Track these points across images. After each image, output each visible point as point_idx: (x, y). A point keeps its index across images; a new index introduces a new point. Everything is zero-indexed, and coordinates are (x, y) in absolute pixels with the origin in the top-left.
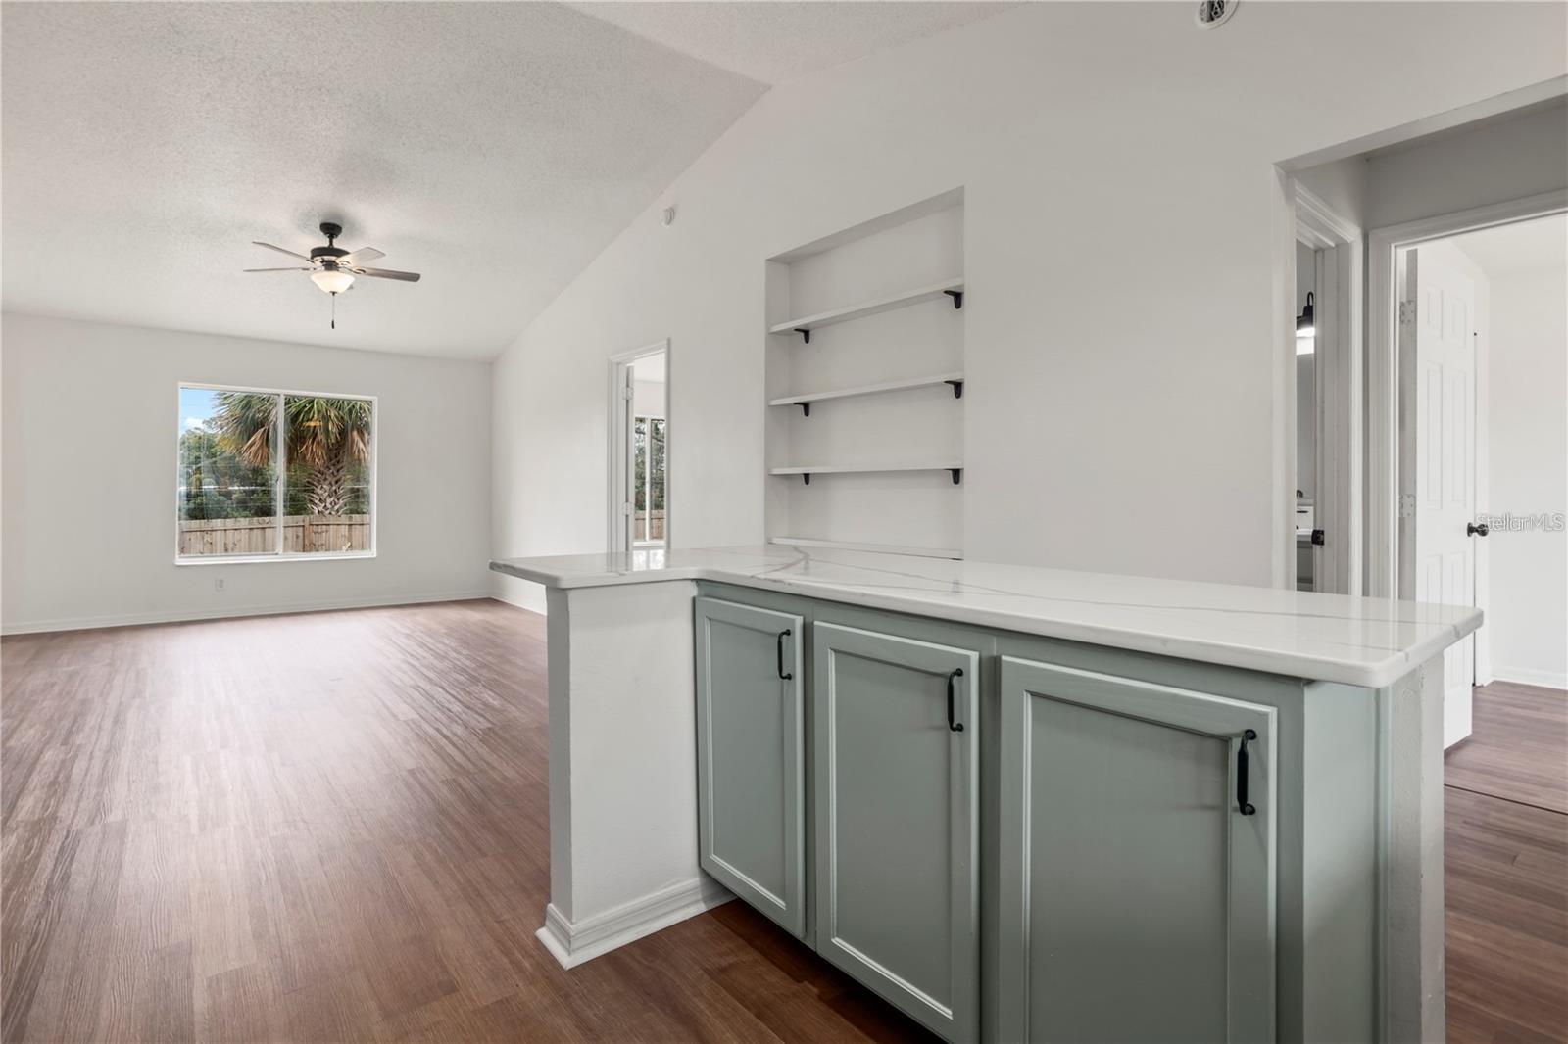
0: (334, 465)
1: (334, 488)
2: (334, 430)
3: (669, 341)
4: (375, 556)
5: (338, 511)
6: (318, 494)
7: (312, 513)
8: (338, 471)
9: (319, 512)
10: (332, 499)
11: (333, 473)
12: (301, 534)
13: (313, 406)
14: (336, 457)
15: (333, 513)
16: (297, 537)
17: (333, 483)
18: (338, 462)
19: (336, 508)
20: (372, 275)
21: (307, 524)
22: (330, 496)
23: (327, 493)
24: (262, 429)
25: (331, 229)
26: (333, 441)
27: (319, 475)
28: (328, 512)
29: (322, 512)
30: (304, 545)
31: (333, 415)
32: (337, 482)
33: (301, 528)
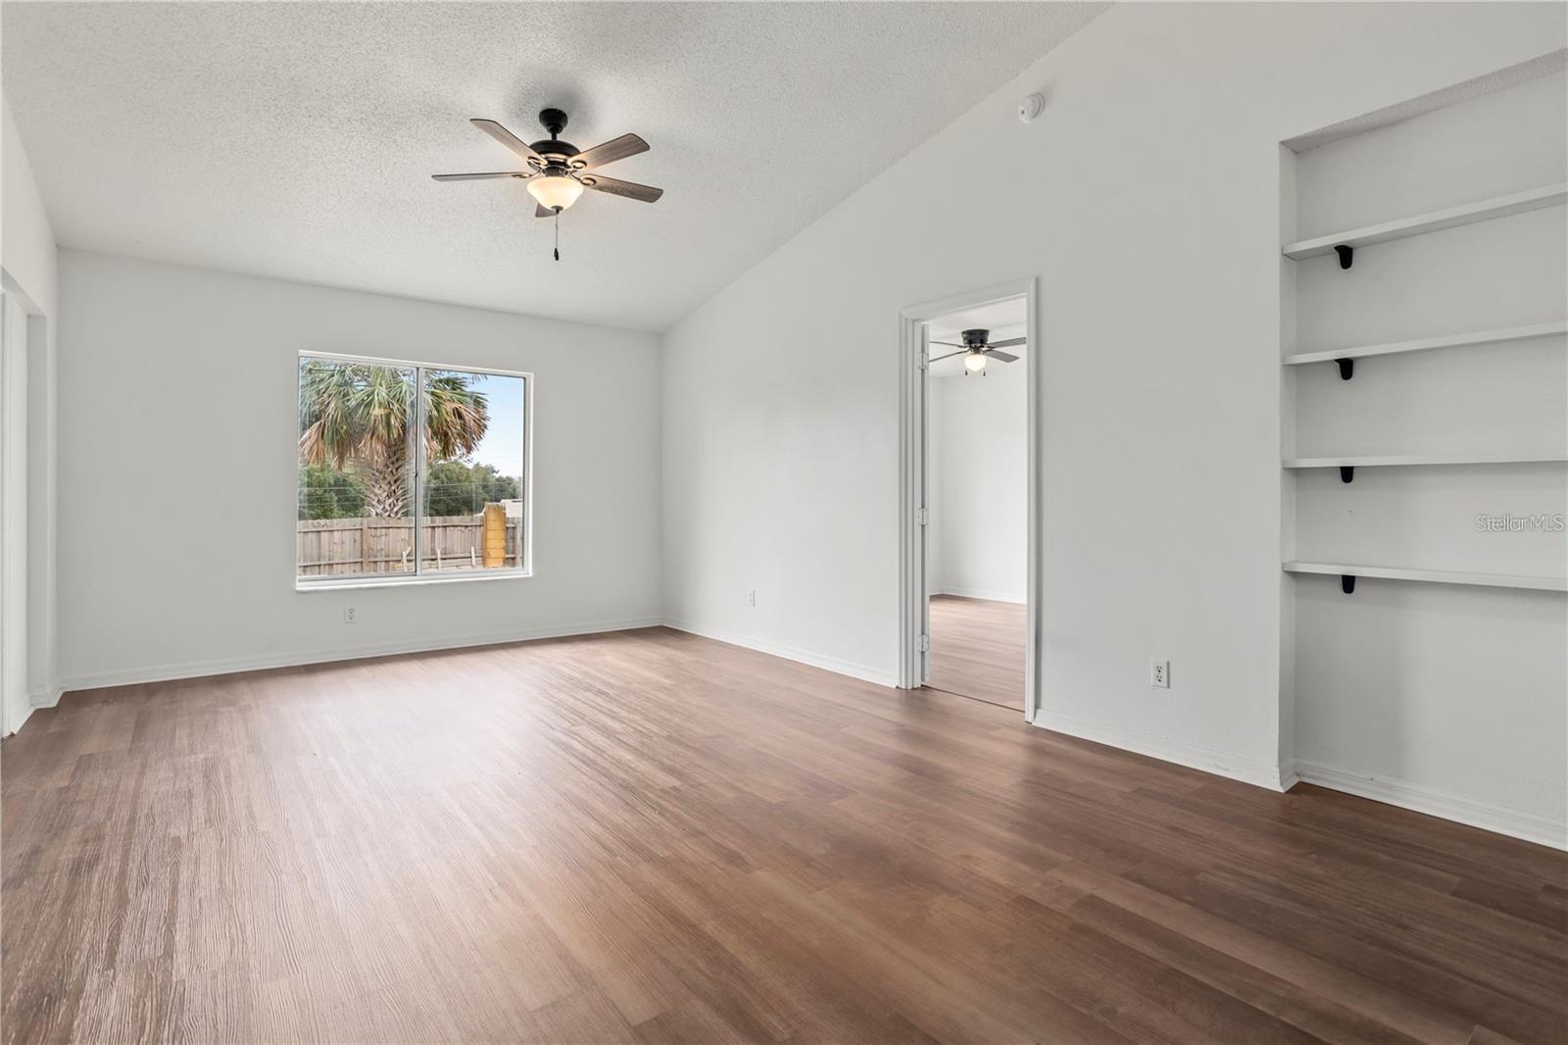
0: (393, 463)
1: (393, 488)
2: (397, 425)
3: (1037, 281)
4: (531, 575)
5: (397, 513)
6: (376, 495)
7: (369, 516)
8: (397, 469)
9: (377, 514)
10: (391, 500)
11: (392, 472)
12: (358, 538)
13: (373, 399)
14: (395, 454)
15: (392, 515)
16: (355, 541)
17: (392, 482)
18: (397, 460)
19: (395, 509)
20: (601, 189)
21: (365, 527)
22: (389, 496)
23: (385, 494)
24: (318, 423)
25: (554, 119)
26: (395, 436)
27: (377, 474)
28: (387, 514)
29: (381, 515)
30: (362, 550)
31: (395, 409)
32: (396, 482)
33: (359, 531)
